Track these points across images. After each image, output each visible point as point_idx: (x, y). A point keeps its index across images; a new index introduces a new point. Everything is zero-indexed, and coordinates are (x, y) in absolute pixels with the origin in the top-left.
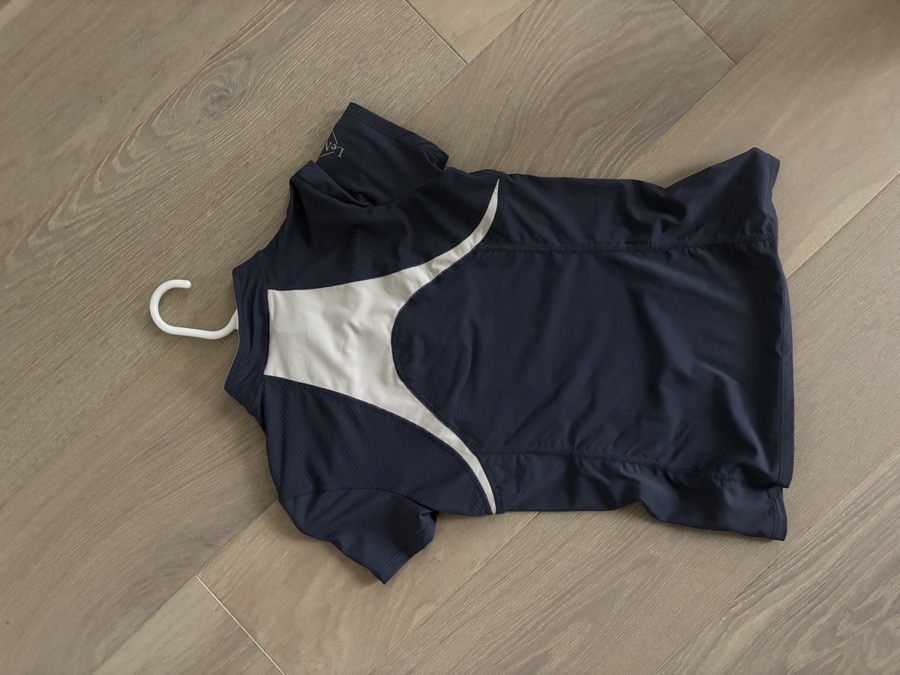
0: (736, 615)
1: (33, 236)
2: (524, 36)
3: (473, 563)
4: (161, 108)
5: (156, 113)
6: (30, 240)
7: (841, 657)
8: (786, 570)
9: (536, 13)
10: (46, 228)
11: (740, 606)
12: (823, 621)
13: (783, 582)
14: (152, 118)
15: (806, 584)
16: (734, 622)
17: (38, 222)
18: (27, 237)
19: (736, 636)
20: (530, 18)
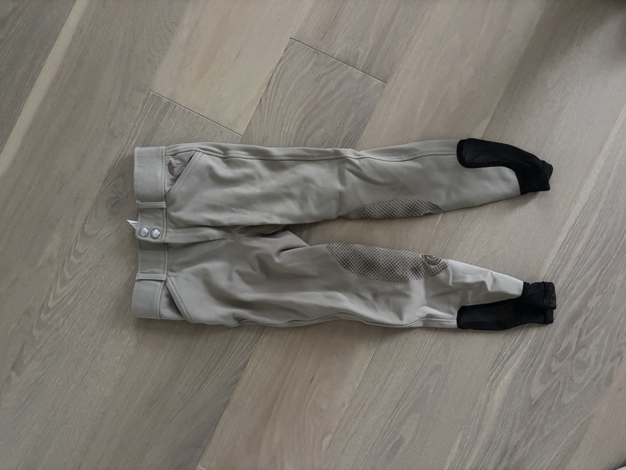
0: (493, 380)
1: (42, 314)
2: (267, 110)
3: (344, 404)
4: (86, 220)
5: (84, 224)
6: (41, 317)
7: (559, 383)
8: (511, 346)
9: (269, 95)
10: (48, 308)
11: (494, 375)
12: (542, 366)
13: (512, 353)
14: (83, 227)
15: (525, 349)
16: (494, 385)
17: (43, 306)
18: (39, 316)
19: (498, 391)
20: (266, 99)
